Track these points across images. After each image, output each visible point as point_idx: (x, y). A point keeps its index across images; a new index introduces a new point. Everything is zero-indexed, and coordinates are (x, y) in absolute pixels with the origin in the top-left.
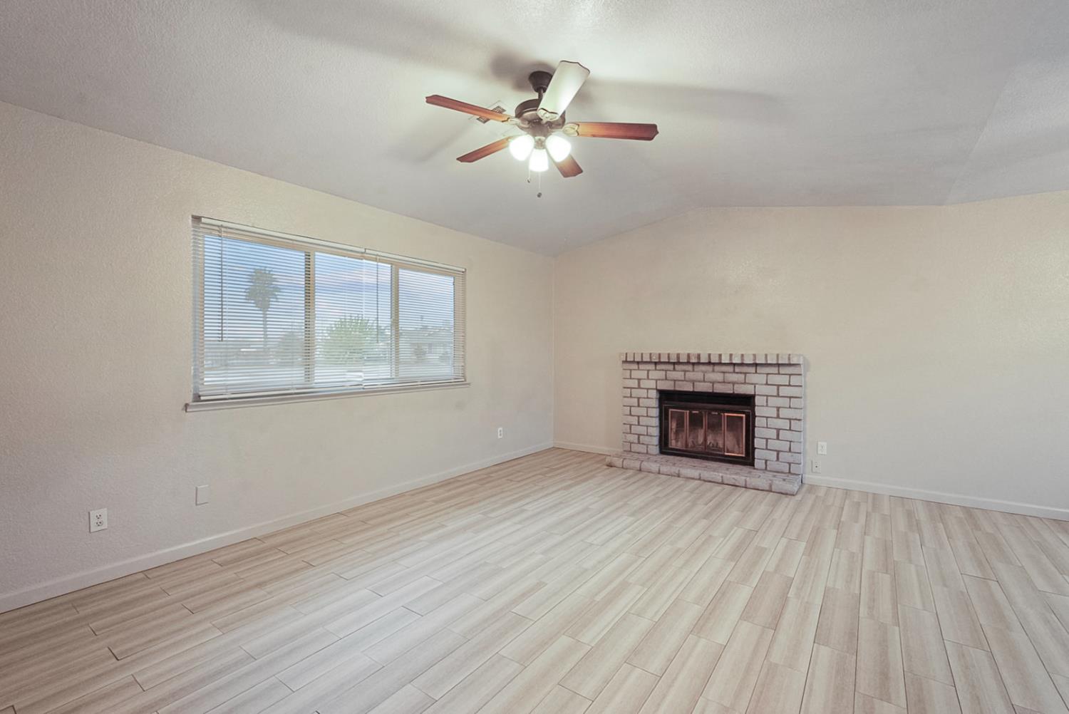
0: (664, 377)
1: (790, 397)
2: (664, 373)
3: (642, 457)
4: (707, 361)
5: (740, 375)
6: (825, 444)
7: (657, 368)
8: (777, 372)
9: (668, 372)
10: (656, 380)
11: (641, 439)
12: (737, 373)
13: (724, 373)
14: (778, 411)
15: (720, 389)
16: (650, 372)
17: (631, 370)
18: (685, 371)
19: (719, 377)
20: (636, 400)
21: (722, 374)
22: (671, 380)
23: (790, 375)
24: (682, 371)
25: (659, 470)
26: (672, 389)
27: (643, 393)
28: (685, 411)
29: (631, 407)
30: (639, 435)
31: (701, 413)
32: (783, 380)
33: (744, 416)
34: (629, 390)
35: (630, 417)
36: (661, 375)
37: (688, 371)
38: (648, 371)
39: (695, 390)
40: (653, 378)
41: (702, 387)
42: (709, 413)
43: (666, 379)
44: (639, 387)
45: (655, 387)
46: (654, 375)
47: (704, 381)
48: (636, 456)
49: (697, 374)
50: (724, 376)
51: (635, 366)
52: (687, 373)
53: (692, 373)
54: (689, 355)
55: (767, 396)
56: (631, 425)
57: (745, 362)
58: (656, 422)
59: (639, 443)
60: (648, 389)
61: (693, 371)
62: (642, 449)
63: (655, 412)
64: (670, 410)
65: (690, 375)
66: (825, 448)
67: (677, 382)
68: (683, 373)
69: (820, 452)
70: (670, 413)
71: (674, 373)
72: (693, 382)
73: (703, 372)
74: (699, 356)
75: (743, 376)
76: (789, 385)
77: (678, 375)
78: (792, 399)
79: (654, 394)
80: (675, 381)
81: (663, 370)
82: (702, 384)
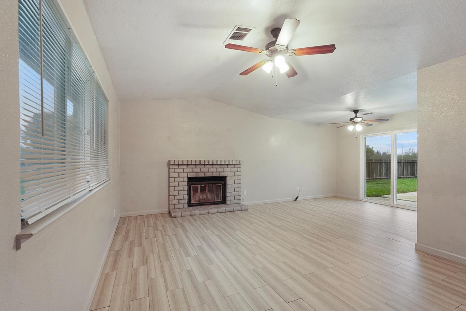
0: (191, 171)
1: (238, 176)
2: (191, 169)
3: (181, 210)
4: (212, 164)
5: (222, 169)
6: (245, 191)
7: (188, 167)
8: (234, 167)
9: (193, 169)
10: (188, 173)
11: (180, 202)
12: (221, 168)
13: (216, 168)
14: (234, 181)
15: (215, 175)
16: (184, 169)
17: (174, 169)
18: (201, 168)
19: (214, 170)
20: (177, 183)
21: (215, 169)
22: (195, 172)
23: (238, 168)
24: (199, 168)
25: (200, 213)
26: (195, 176)
27: (181, 179)
28: (198, 186)
29: (174, 187)
30: (179, 200)
31: (205, 186)
32: (235, 170)
33: (221, 185)
34: (173, 178)
35: (174, 192)
36: (190, 170)
37: (202, 168)
38: (183, 169)
39: (205, 176)
40: (186, 172)
41: (208, 175)
42: (209, 185)
43: (192, 172)
44: (179, 177)
45: (187, 176)
46: (187, 170)
47: (209, 172)
48: (178, 210)
49: (205, 169)
50: (216, 169)
51: (177, 167)
52: (201, 169)
53: (203, 169)
54: (205, 161)
55: (231, 176)
56: (174, 196)
57: (226, 164)
58: (186, 192)
59: (179, 203)
60: (183, 177)
61: (204, 168)
62: (181, 206)
63: (186, 188)
64: (192, 186)
65: (203, 170)
66: (246, 192)
67: (197, 173)
68: (200, 169)
69: (244, 194)
70: (191, 187)
71: (196, 169)
72: (204, 173)
73: (208, 168)
74: (209, 161)
75: (223, 169)
76: (238, 172)
77: (198, 170)
78: (239, 177)
79: (186, 179)
80: (196, 172)
81: (191, 168)
82: (208, 173)
